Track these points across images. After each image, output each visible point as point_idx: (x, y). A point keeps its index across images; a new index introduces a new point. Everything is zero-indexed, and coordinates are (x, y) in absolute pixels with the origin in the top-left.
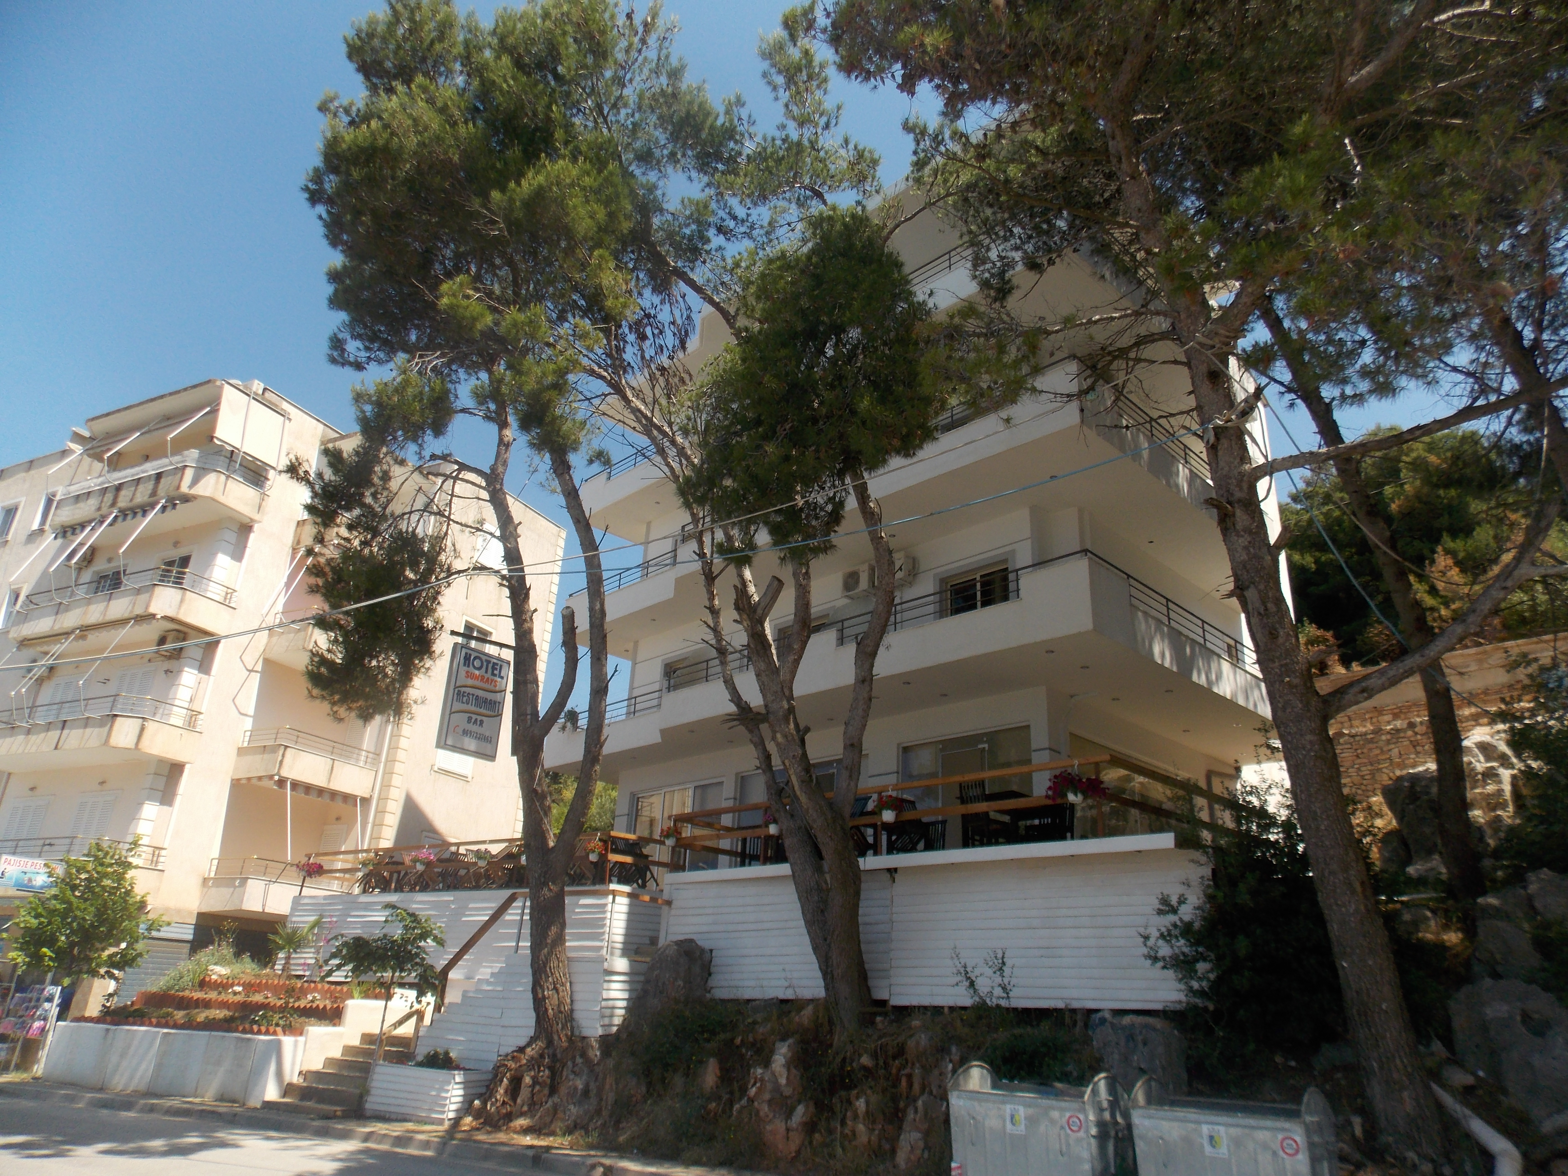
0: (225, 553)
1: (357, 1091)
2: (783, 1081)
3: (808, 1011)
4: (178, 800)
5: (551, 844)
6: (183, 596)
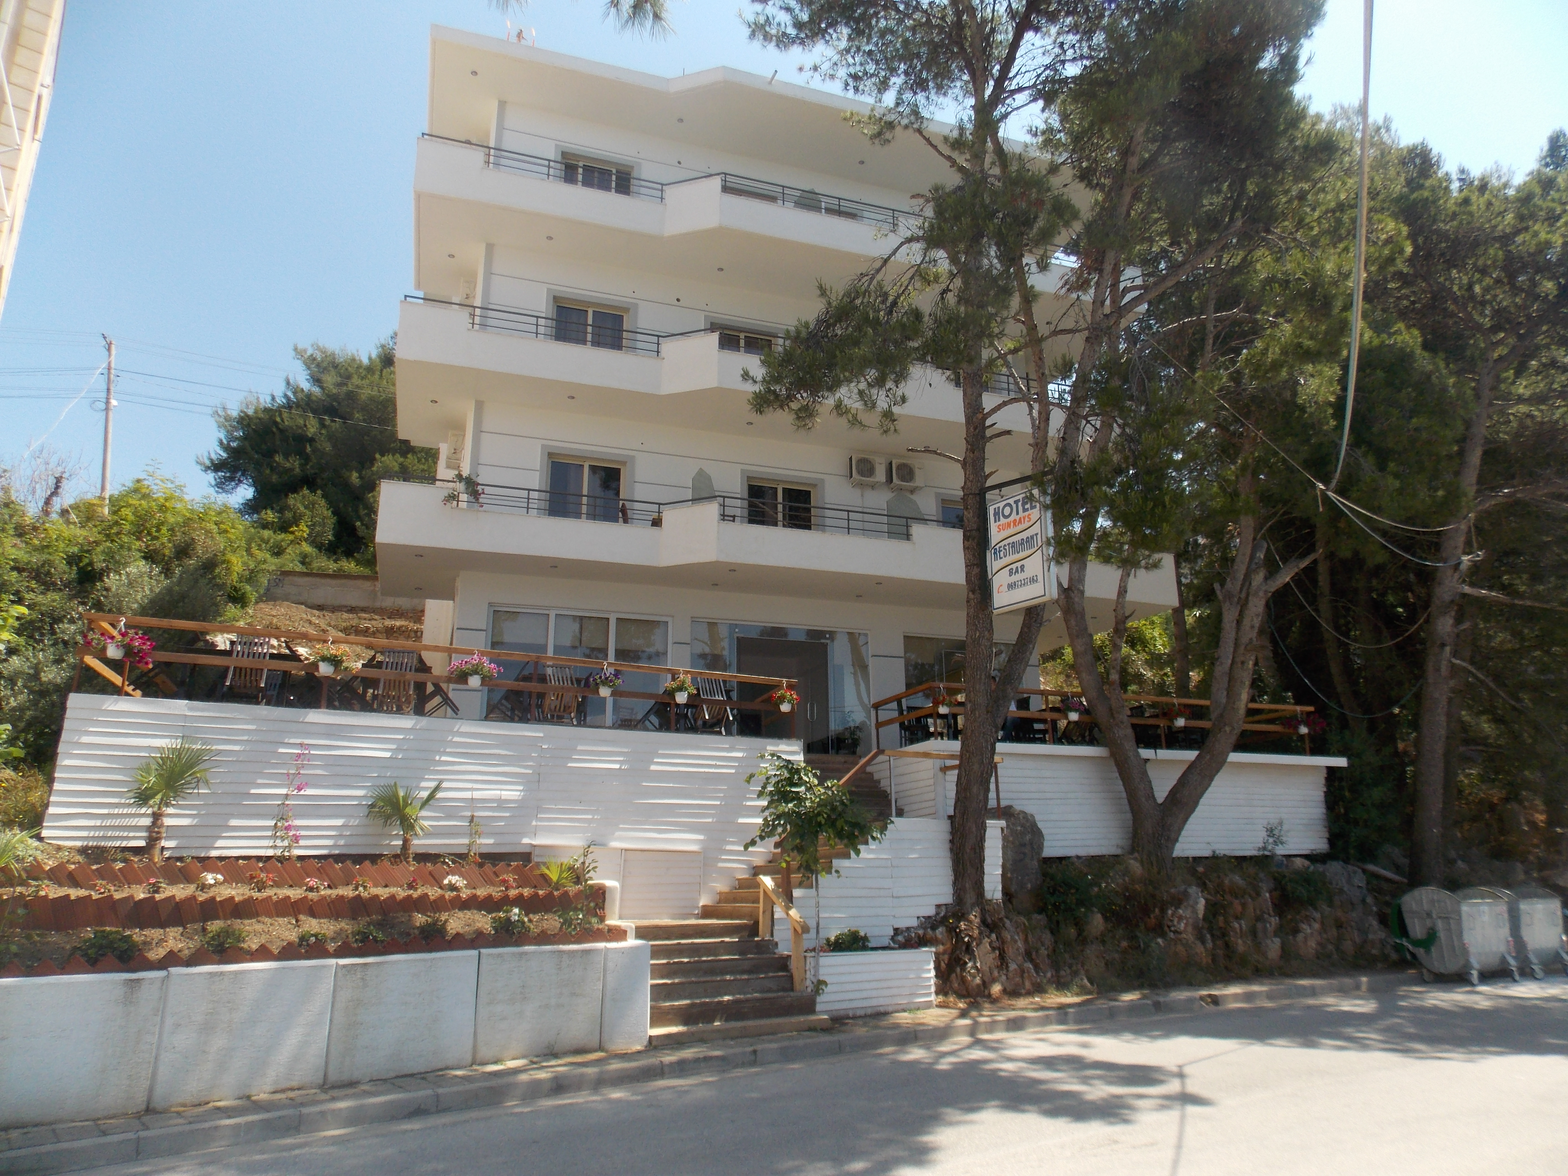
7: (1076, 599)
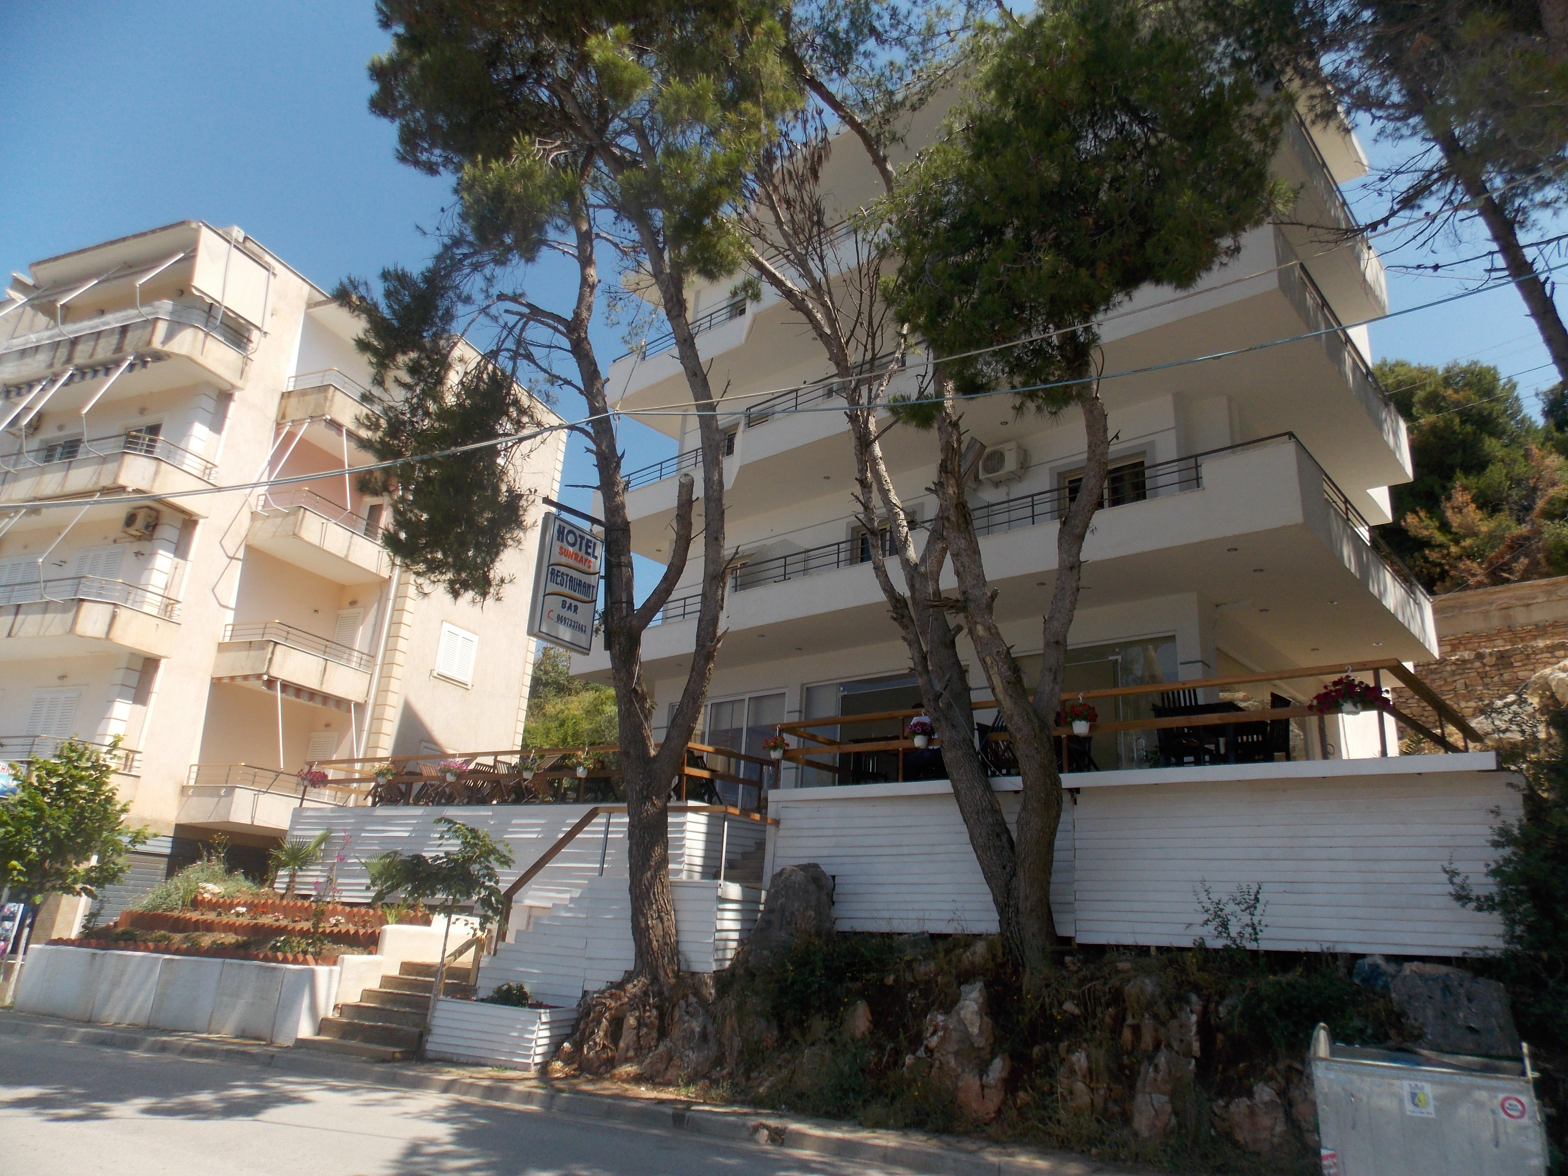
0: (203, 422)
1: (416, 1030)
2: (975, 1030)
3: (980, 947)
4: (153, 699)
5: (653, 753)
6: (158, 467)
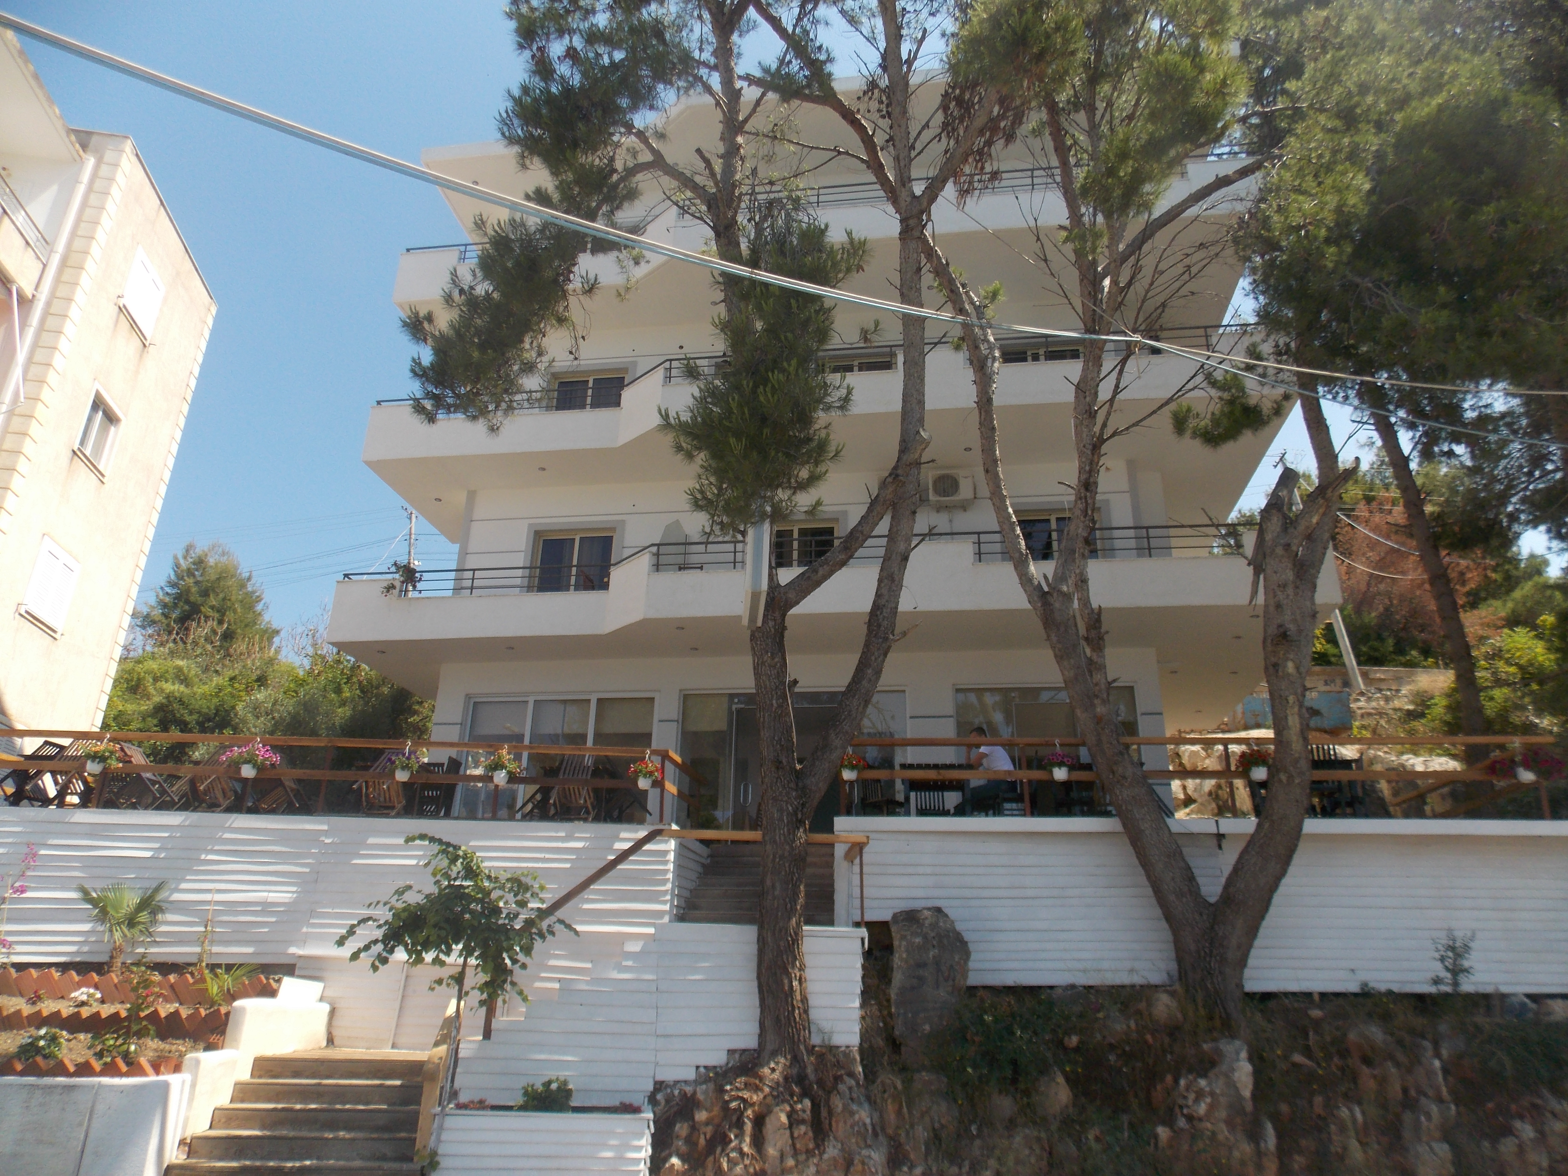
2: (1247, 1094)
7: (1057, 605)
